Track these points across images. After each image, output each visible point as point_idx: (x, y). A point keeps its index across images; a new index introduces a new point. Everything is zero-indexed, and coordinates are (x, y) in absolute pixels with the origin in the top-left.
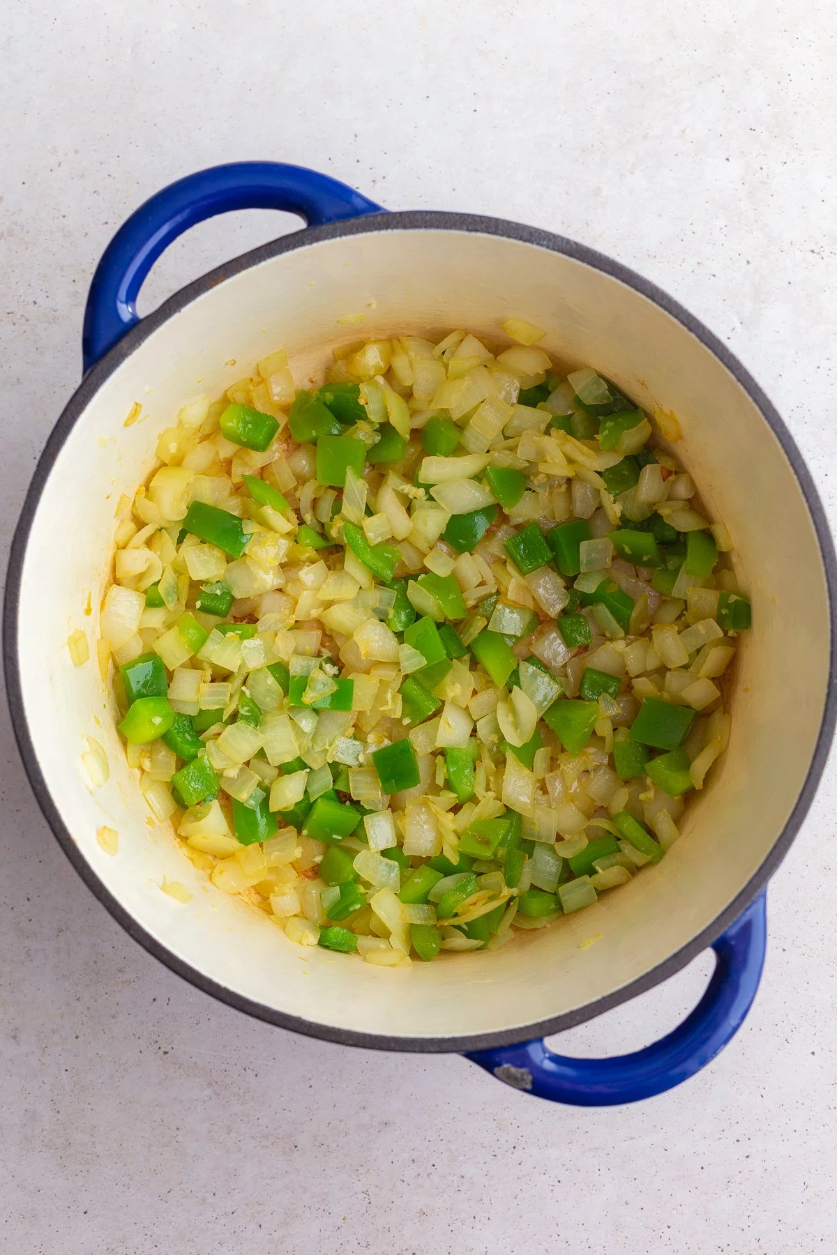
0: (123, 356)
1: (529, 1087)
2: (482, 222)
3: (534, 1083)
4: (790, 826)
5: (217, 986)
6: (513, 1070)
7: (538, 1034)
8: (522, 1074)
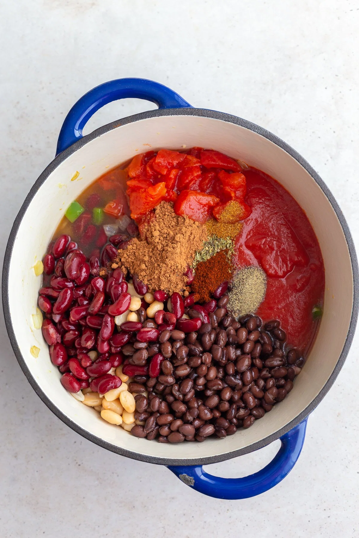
0: (73, 151)
1: (193, 485)
2: (232, 118)
3: (195, 484)
4: (321, 393)
5: (69, 420)
6: (187, 477)
7: (200, 463)
8: (191, 479)
